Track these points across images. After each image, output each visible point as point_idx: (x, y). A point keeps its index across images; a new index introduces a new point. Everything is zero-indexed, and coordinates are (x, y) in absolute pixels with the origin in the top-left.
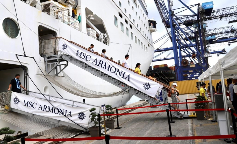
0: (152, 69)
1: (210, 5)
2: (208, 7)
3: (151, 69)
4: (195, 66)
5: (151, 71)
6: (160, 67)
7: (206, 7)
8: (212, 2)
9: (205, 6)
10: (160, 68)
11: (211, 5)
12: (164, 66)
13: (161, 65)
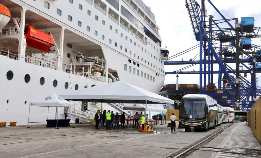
0: (177, 89)
1: (250, 21)
2: (248, 23)
3: (175, 88)
4: (223, 93)
5: (174, 92)
6: (188, 86)
7: (245, 23)
8: (253, 17)
9: (245, 21)
10: (188, 88)
11: (252, 21)
12: (193, 86)
13: (190, 85)
